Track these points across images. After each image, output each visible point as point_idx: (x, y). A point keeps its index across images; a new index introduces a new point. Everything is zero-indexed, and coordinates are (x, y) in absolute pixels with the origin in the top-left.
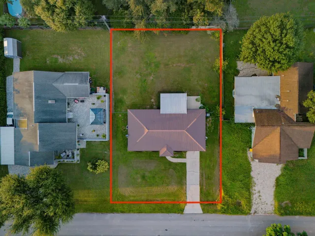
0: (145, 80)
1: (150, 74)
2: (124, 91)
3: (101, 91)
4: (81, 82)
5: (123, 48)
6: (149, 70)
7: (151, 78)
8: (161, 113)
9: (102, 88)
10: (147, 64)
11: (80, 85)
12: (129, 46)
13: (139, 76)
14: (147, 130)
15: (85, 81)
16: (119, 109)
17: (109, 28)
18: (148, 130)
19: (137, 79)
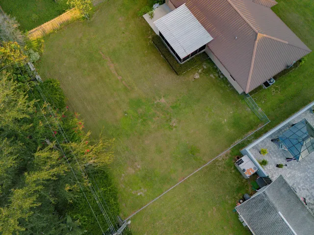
0: (173, 107)
1: (158, 105)
2: (216, 129)
3: (247, 166)
4: (269, 208)
5: (144, 178)
6: (152, 111)
7: (163, 100)
8: (211, 39)
9: (242, 166)
10: (144, 120)
11: (276, 206)
12: (133, 171)
13: (174, 120)
14: (260, 36)
15: (262, 200)
16: (251, 118)
17: (123, 226)
18: (256, 34)
19: (180, 121)
